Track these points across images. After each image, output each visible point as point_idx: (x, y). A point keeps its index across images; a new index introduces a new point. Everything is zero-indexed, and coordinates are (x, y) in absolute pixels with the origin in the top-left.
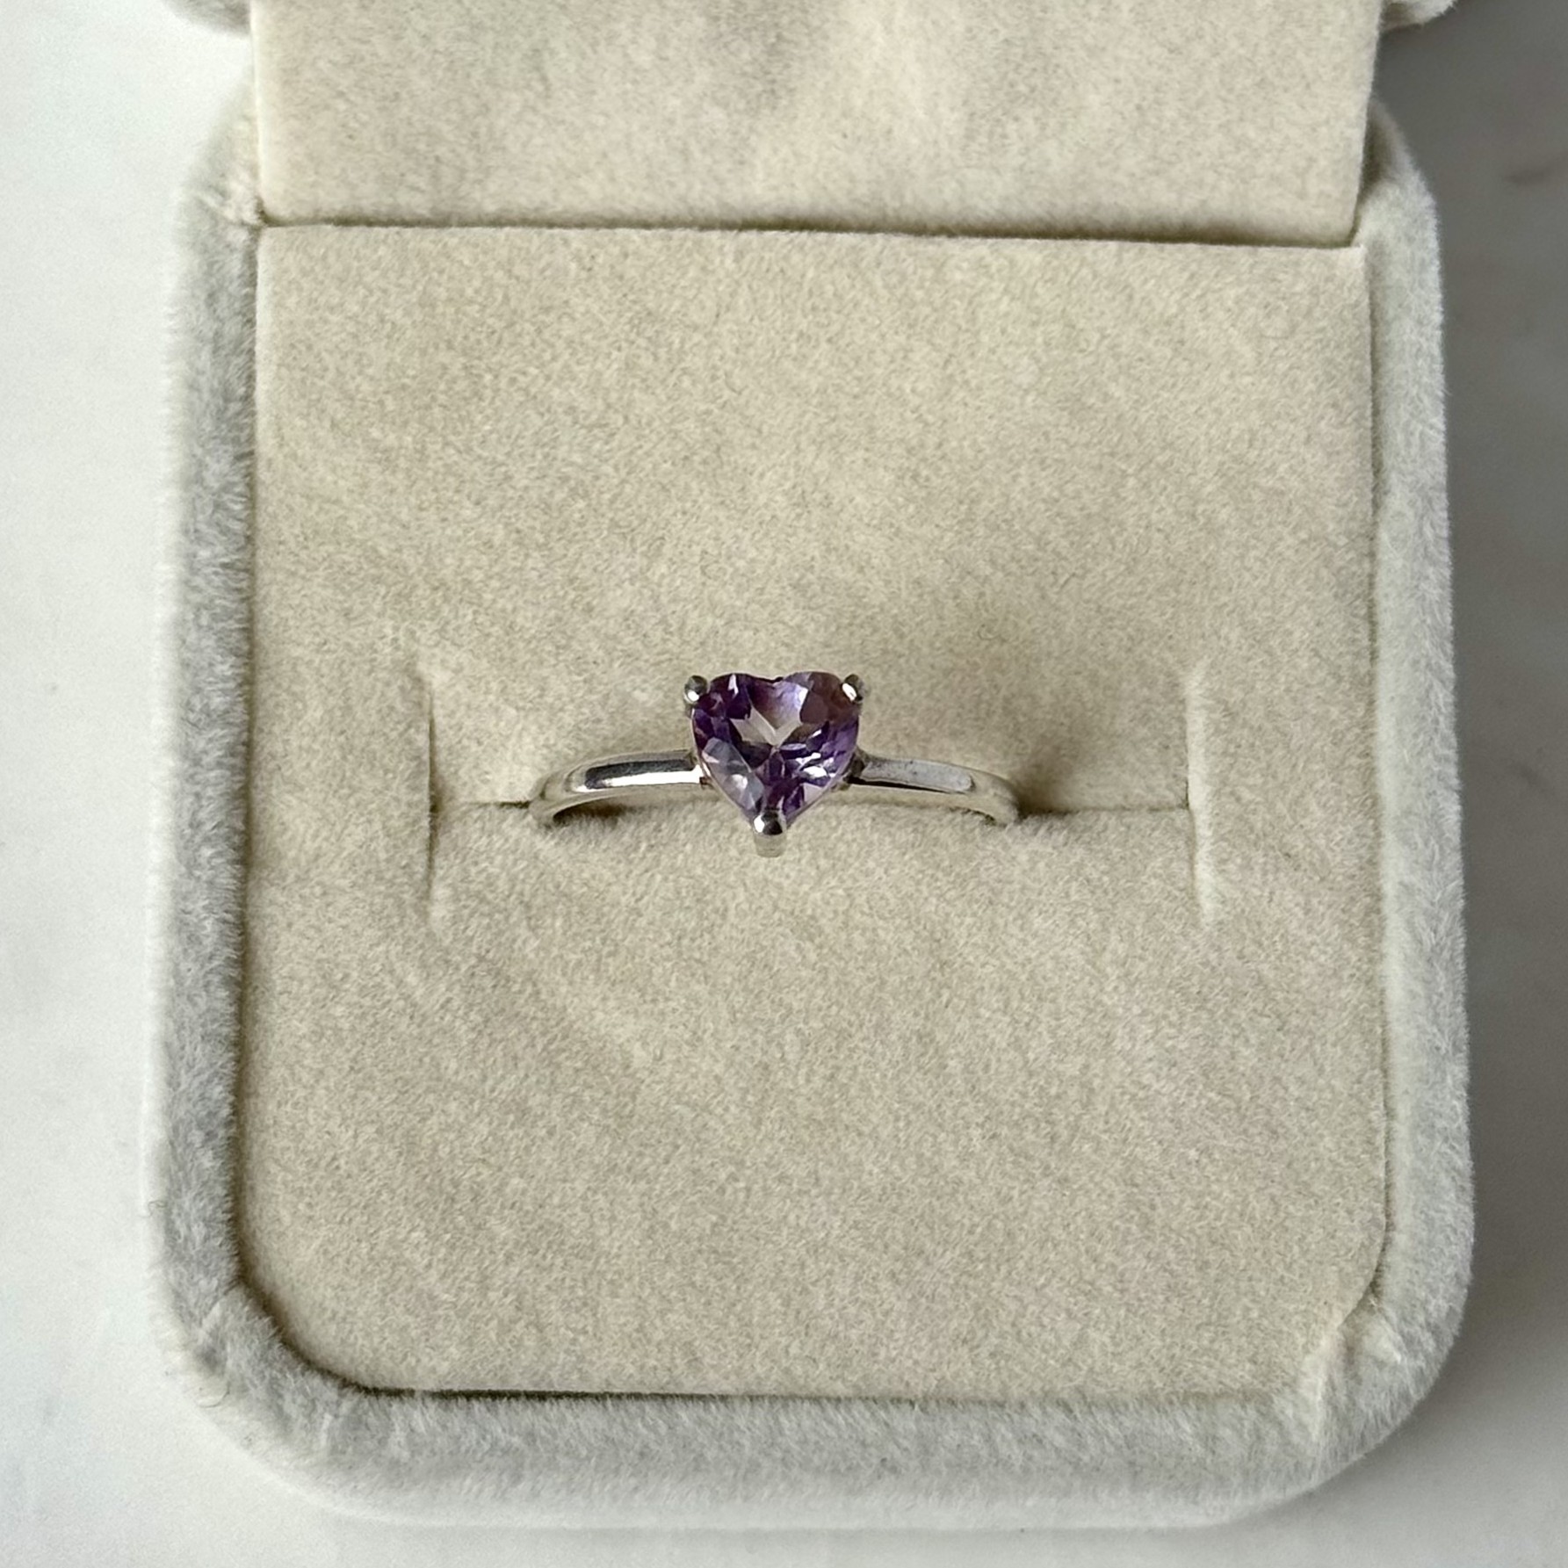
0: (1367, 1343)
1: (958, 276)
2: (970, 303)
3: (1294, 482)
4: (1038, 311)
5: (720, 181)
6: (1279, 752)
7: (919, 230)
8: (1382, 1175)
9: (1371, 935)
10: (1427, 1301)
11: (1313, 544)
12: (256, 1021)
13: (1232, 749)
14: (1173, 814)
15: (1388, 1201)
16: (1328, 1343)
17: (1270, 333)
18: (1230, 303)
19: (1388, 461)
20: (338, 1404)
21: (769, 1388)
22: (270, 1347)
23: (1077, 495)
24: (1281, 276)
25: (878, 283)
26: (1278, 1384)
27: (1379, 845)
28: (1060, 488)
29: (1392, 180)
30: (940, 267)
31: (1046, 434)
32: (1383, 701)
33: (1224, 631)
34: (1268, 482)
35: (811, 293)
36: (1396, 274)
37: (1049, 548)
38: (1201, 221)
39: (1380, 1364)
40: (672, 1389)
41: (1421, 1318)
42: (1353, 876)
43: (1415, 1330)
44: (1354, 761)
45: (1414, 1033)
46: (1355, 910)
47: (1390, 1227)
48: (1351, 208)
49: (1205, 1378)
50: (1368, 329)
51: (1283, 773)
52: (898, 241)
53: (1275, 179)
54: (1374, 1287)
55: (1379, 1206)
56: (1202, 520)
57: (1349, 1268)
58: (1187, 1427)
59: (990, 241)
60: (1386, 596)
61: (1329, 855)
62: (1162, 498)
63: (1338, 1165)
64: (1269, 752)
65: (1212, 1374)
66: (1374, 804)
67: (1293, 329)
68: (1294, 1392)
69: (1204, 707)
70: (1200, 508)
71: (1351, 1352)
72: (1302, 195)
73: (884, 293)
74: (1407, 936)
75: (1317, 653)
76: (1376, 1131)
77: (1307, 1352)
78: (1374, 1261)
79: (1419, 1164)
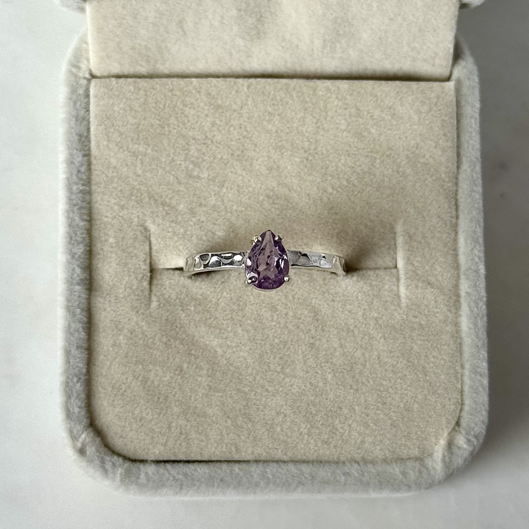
0: (456, 441)
1: (321, 93)
2: (325, 102)
3: (431, 160)
4: (347, 104)
5: (242, 63)
6: (427, 249)
7: (308, 77)
8: (460, 387)
9: (456, 309)
10: (474, 428)
11: (437, 181)
12: (94, 341)
13: (411, 249)
14: (392, 270)
15: (462, 396)
16: (443, 442)
17: (423, 111)
18: (410, 101)
19: (462, 153)
20: (123, 466)
21: (262, 458)
22: (101, 447)
23: (360, 166)
24: (427, 92)
25: (294, 95)
26: (426, 455)
27: (459, 280)
28: (355, 163)
29: (463, 59)
30: (315, 90)
31: (350, 146)
32: (460, 232)
33: (408, 210)
34: (422, 160)
35: (272, 100)
36: (465, 90)
37: (351, 183)
38: (400, 73)
39: (459, 448)
40: (230, 459)
41: (472, 433)
42: (450, 290)
43: (470, 437)
44: (451, 252)
45: (470, 341)
46: (451, 301)
47: (462, 404)
48: (449, 69)
49: (403, 453)
50: (455, 108)
51: (428, 256)
52: (301, 82)
53: (425, 60)
54: (458, 424)
55: (459, 397)
56: (401, 173)
57: (450, 418)
58: (397, 470)
59: (331, 81)
60: (461, 198)
61: (443, 283)
62: (388, 166)
63: (445, 384)
64: (423, 249)
65: (405, 451)
66: (458, 266)
67: (430, 110)
68: (432, 457)
69: (402, 235)
70: (400, 170)
71: (450, 444)
72: (434, 65)
73: (296, 99)
74: (468, 309)
75: (439, 217)
76: (458, 373)
77: (436, 445)
78: (457, 415)
79: (472, 384)
